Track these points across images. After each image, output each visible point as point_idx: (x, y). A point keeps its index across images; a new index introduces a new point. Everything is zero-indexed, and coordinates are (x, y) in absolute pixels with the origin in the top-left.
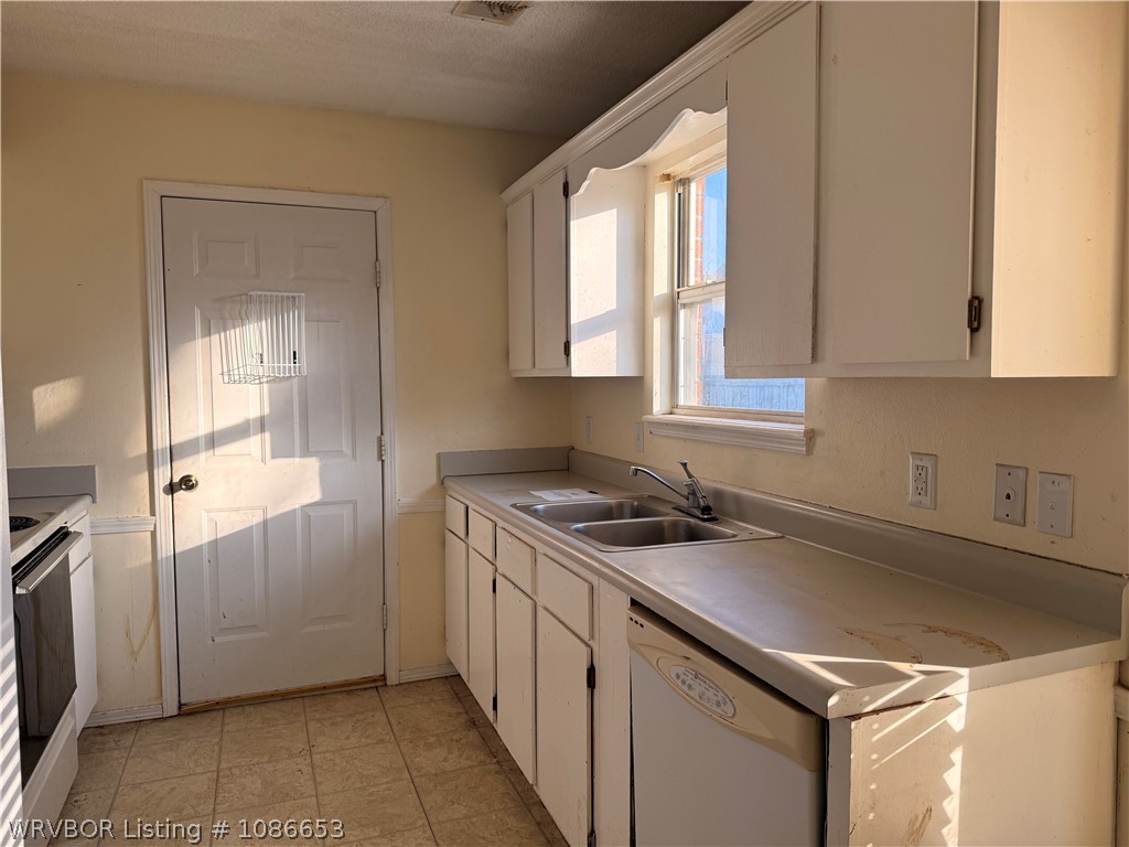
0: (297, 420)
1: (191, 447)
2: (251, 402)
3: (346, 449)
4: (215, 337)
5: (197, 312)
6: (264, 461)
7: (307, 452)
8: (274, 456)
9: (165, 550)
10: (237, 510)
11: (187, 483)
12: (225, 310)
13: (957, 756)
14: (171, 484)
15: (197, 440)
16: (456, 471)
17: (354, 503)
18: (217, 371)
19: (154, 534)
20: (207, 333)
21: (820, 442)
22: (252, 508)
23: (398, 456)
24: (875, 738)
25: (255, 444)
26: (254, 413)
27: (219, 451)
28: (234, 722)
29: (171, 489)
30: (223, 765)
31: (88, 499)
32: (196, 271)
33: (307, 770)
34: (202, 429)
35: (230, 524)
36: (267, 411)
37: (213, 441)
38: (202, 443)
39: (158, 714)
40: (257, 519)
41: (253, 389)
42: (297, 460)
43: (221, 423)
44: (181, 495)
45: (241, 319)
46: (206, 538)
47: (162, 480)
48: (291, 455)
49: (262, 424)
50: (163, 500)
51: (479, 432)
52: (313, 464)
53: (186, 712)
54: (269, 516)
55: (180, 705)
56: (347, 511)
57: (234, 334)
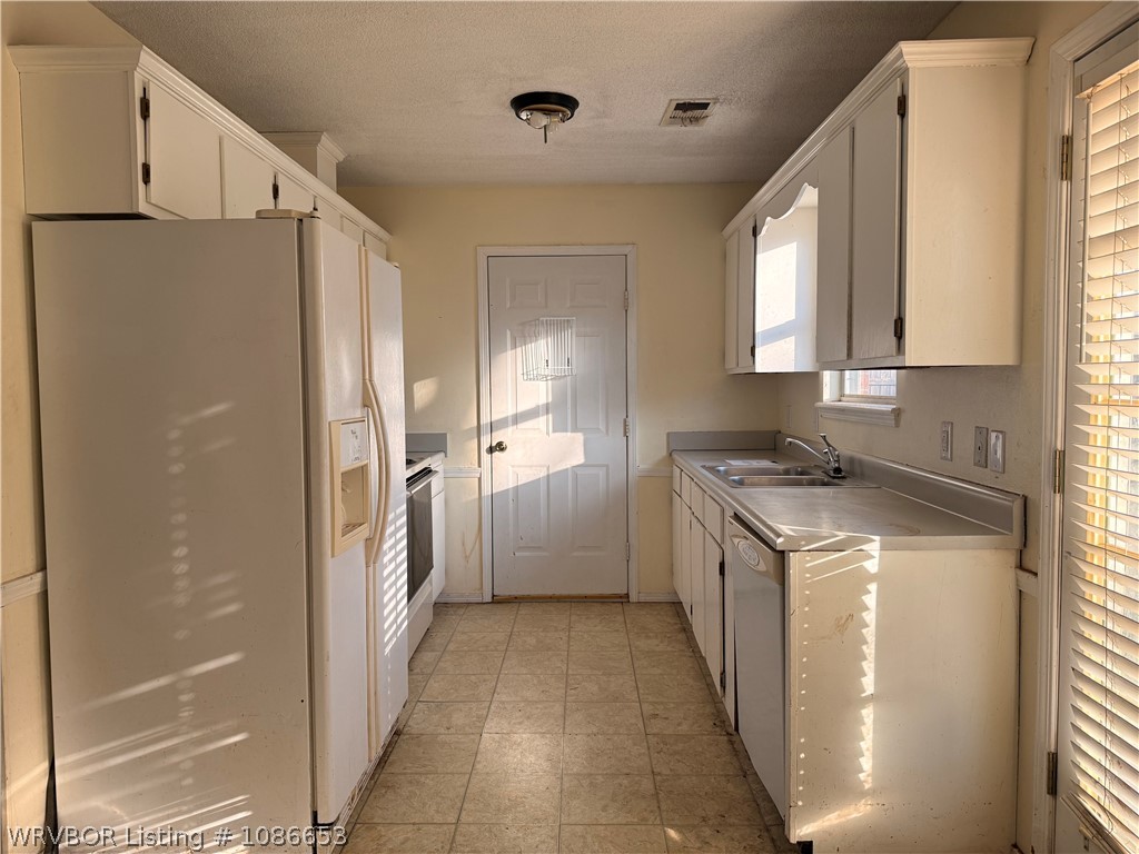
0: (569, 405)
1: (503, 423)
2: (539, 393)
3: (602, 427)
4: (519, 349)
5: (508, 332)
6: (548, 433)
7: (575, 429)
8: (554, 431)
9: (486, 492)
10: (531, 466)
11: (500, 447)
12: (525, 331)
13: (873, 587)
14: (491, 447)
15: (506, 418)
16: (681, 446)
17: (607, 466)
18: (520, 372)
19: (480, 479)
20: (514, 346)
21: (904, 417)
22: (541, 466)
23: (638, 434)
24: (808, 565)
25: (542, 422)
26: (542, 401)
27: (520, 426)
28: (525, 610)
29: (491, 450)
30: (515, 629)
31: (442, 454)
32: (508, 306)
33: (565, 638)
34: (510, 412)
35: (526, 476)
36: (550, 400)
37: (517, 419)
38: (510, 420)
39: (479, 600)
40: (543, 473)
41: (542, 384)
42: (569, 434)
43: (522, 407)
44: (496, 454)
45: (536, 336)
46: (511, 485)
47: (485, 445)
48: (566, 431)
49: (547, 409)
50: (485, 457)
51: (700, 418)
52: (580, 437)
53: (497, 601)
54: (551, 472)
55: (493, 596)
56: (602, 473)
57: (531, 347)
